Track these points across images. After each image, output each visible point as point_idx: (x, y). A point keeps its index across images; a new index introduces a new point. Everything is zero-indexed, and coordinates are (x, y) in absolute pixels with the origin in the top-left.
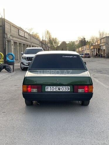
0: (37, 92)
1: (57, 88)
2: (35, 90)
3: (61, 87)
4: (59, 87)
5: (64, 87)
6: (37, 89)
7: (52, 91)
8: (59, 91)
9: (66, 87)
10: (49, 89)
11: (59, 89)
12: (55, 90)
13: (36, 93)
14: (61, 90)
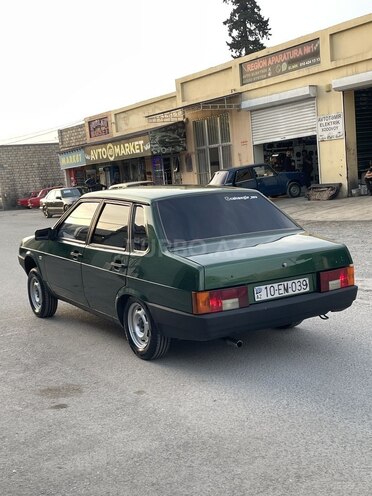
0: (237, 306)
1: (281, 287)
2: (229, 304)
3: (290, 283)
4: (285, 283)
5: (296, 281)
6: (237, 300)
7: (270, 297)
8: (286, 294)
9: (301, 280)
10: (263, 293)
11: (286, 290)
12: (277, 295)
13: (238, 312)
14: (291, 292)
